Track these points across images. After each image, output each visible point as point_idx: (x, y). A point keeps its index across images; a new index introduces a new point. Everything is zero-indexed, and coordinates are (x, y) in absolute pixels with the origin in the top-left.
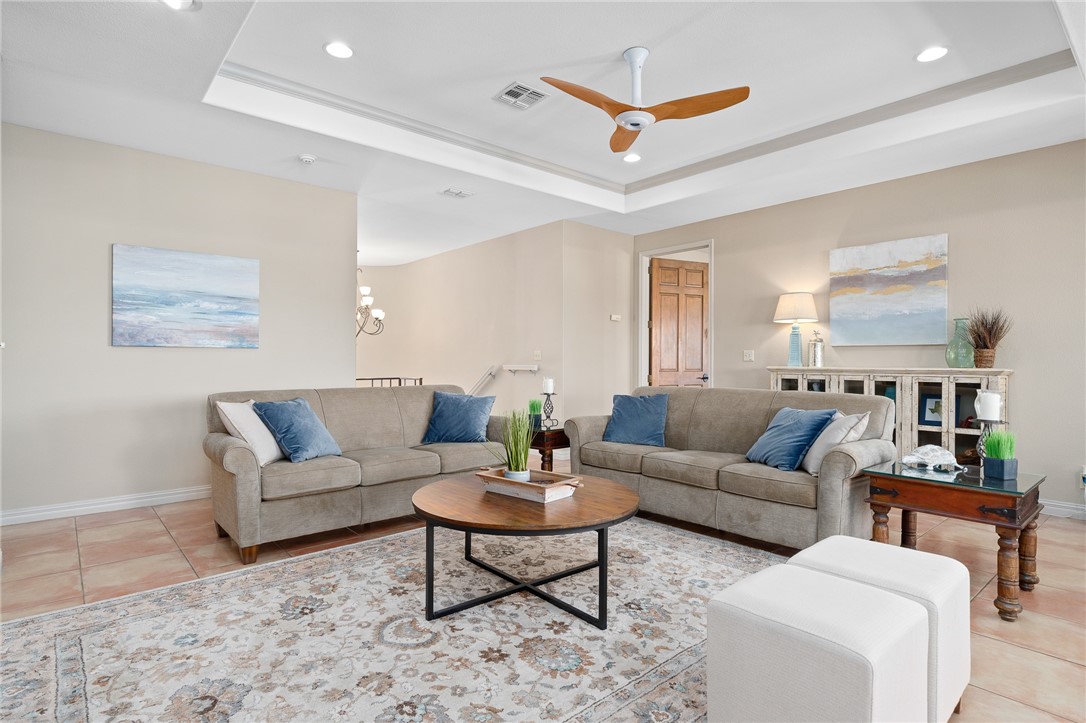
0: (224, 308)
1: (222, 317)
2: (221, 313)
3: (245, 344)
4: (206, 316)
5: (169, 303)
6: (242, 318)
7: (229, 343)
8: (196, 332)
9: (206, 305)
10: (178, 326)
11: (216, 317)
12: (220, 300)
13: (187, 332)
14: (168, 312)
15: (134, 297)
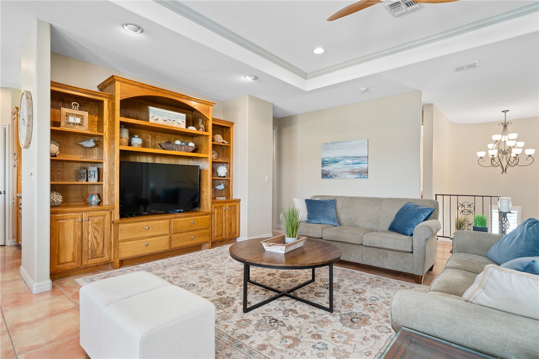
0: (354, 162)
1: (353, 166)
2: (353, 164)
3: (362, 176)
4: (348, 166)
5: (336, 162)
6: (361, 165)
7: (356, 176)
8: (344, 172)
9: (348, 161)
10: (339, 170)
11: (351, 166)
12: (353, 159)
13: (342, 172)
14: (335, 165)
15: (327, 161)
